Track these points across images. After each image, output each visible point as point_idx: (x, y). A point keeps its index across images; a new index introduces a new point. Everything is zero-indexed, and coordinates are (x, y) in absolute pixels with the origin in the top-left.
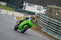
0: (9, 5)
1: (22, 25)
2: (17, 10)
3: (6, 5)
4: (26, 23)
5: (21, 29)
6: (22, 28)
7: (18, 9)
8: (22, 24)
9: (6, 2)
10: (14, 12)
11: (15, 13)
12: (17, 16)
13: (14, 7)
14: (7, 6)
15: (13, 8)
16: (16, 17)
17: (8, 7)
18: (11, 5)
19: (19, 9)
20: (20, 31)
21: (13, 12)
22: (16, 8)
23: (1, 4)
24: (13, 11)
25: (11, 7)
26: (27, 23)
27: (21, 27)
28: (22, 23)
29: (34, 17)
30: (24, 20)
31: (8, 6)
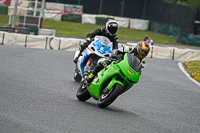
0: (156, 25)
1: (101, 81)
2: (184, 39)
3: (145, 27)
4: (112, 73)
5: (97, 95)
6: (101, 93)
7: (186, 36)
8: (102, 76)
9: (145, 19)
10: (176, 49)
11: (179, 50)
12: (188, 59)
13: (175, 31)
14: (150, 29)
15: (170, 34)
16: (184, 64)
17: (155, 34)
18: (164, 26)
19: (191, 36)
20: (96, 102)
21: (172, 48)
22: (181, 35)
23: (132, 27)
24: (171, 44)
25: (165, 32)
26: (117, 71)
27: (98, 89)
28: (99, 74)
29: (144, 47)
30: (109, 63)
31: (152, 31)
